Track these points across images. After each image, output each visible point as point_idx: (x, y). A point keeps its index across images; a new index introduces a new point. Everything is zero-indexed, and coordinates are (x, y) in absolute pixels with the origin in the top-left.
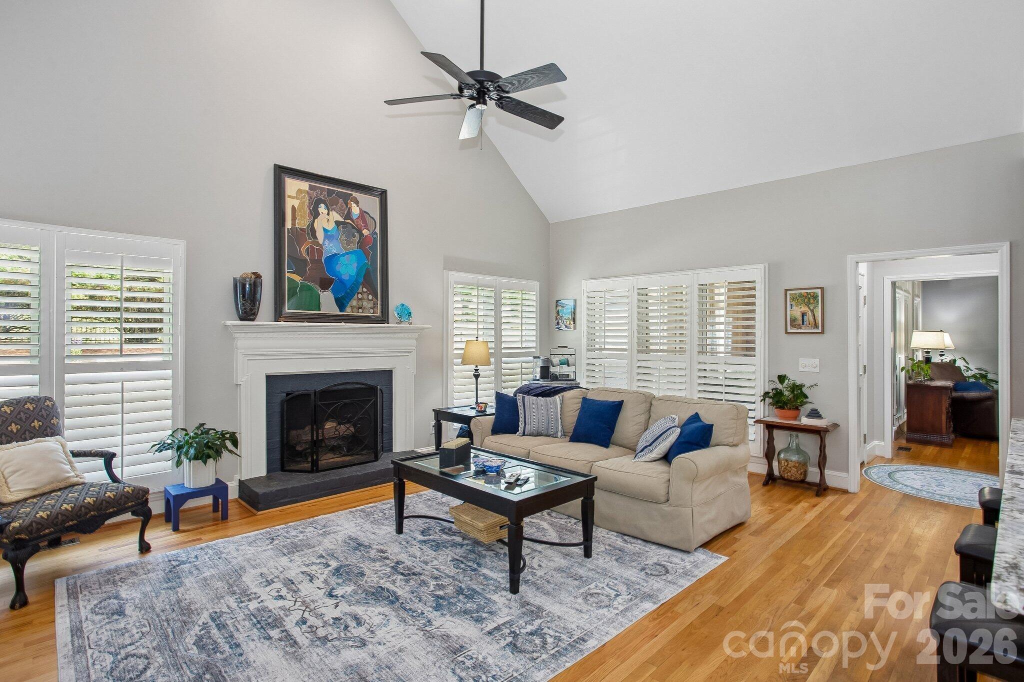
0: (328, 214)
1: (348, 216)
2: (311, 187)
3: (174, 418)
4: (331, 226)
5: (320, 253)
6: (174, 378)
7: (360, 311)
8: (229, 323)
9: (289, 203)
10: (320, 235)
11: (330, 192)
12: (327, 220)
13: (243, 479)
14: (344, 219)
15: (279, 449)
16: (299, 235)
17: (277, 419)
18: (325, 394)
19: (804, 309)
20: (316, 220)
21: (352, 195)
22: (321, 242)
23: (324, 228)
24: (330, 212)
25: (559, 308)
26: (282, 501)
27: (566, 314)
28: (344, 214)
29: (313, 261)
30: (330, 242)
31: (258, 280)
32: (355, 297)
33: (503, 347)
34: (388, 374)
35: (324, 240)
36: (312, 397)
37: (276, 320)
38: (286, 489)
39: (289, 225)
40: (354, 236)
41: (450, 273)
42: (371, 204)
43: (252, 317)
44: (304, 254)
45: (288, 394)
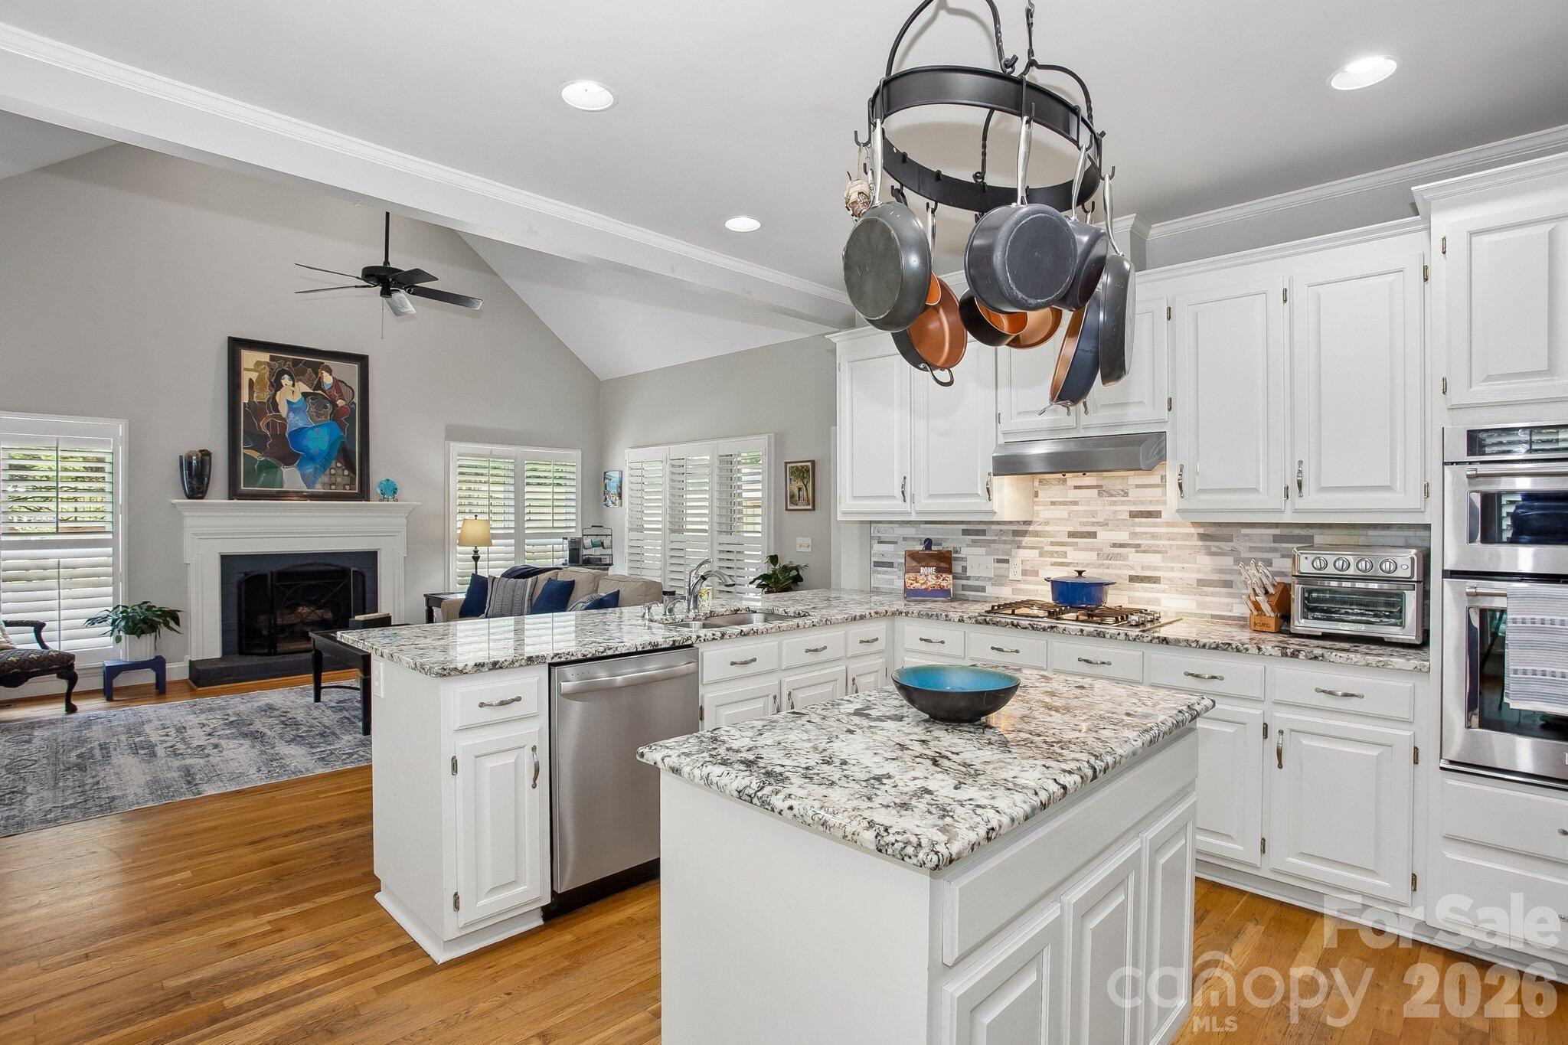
0: (293, 385)
1: (319, 386)
2: (272, 359)
3: (115, 595)
4: (296, 398)
5: (283, 427)
6: (115, 555)
7: (333, 487)
8: (174, 501)
9: (246, 377)
10: (283, 409)
11: (296, 363)
12: (292, 392)
13: (193, 660)
14: (313, 390)
15: (236, 631)
16: (256, 410)
17: (233, 599)
18: (282, 575)
19: (800, 484)
20: (278, 393)
21: (323, 363)
22: (284, 415)
23: (288, 401)
24: (296, 384)
25: (607, 481)
26: (226, 679)
27: (613, 489)
28: (312, 384)
29: (274, 435)
30: (295, 416)
31: (207, 458)
32: (327, 472)
33: (526, 526)
34: (372, 557)
35: (288, 413)
36: (269, 576)
37: (230, 499)
38: (230, 668)
39: (245, 398)
40: (326, 407)
41: (452, 444)
42: (349, 373)
43: (199, 496)
44: (264, 430)
45: (246, 574)
